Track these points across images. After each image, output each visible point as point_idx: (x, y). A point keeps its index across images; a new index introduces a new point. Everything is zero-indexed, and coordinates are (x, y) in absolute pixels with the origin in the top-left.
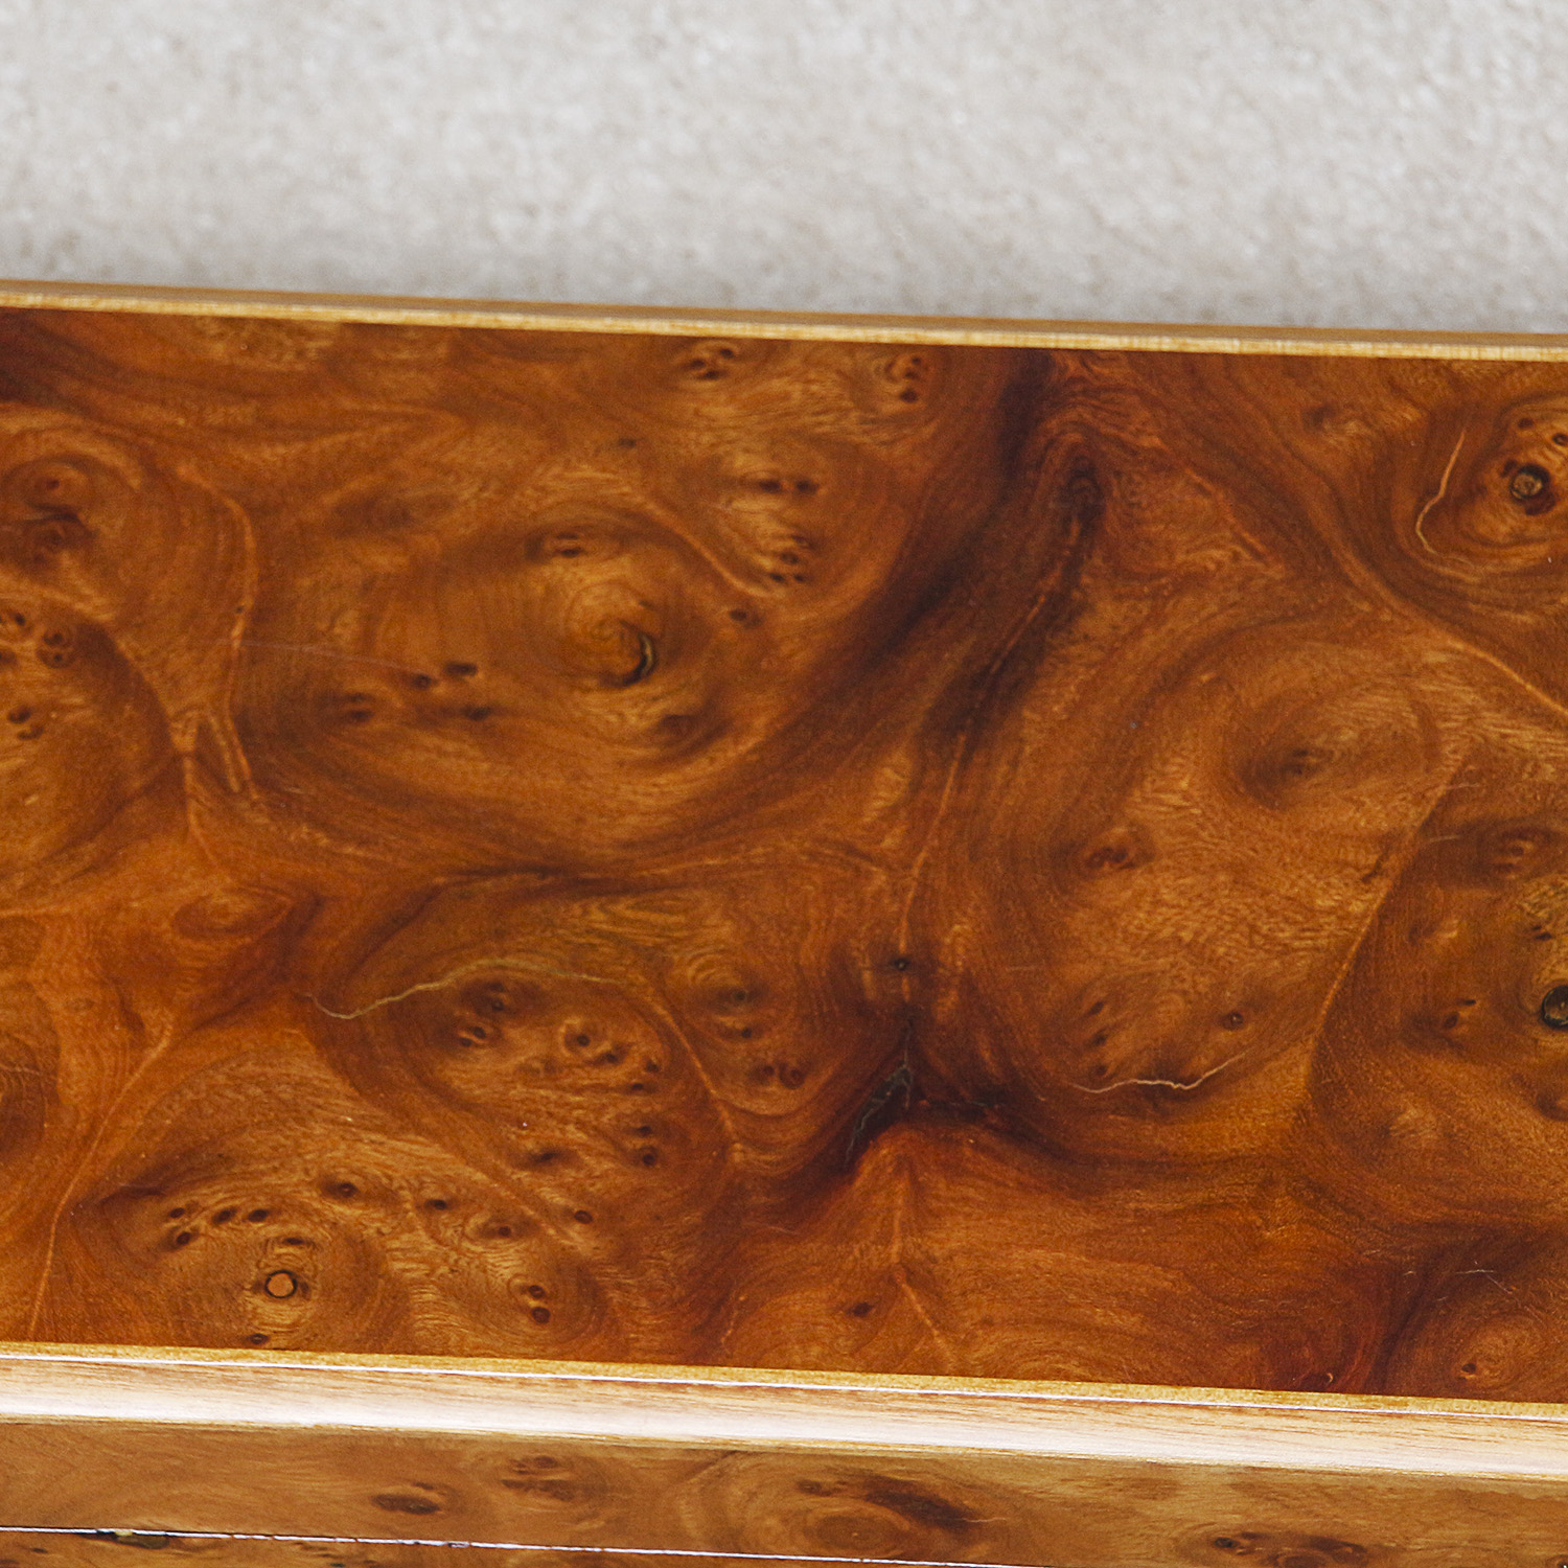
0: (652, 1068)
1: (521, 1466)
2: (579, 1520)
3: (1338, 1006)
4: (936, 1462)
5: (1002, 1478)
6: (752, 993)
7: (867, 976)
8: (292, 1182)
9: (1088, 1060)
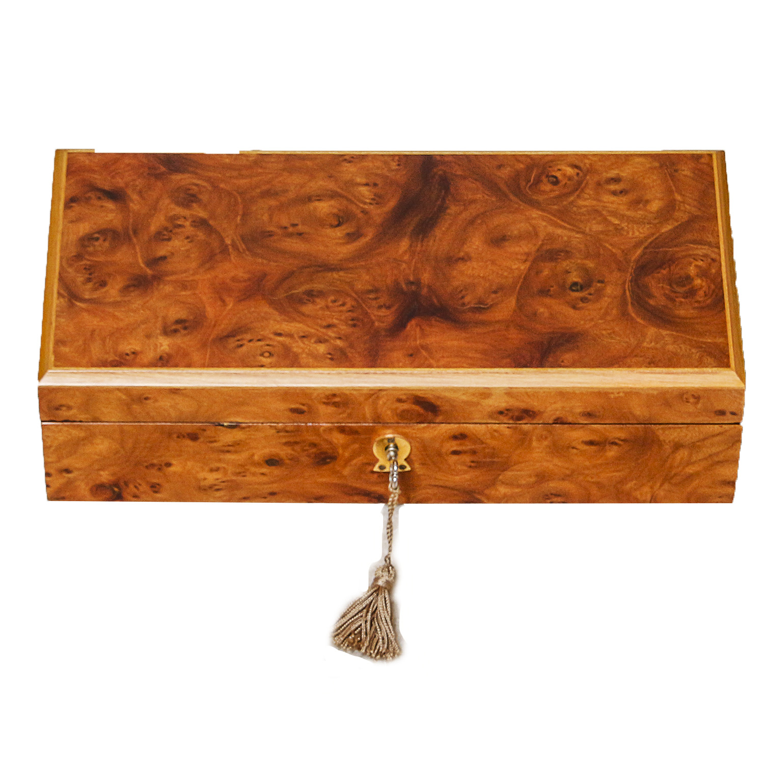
0: (353, 307)
1: (328, 397)
2: (340, 414)
3: (521, 288)
4: (431, 390)
5: (447, 394)
6: (376, 290)
7: (404, 286)
8: (266, 333)
9: (461, 302)
